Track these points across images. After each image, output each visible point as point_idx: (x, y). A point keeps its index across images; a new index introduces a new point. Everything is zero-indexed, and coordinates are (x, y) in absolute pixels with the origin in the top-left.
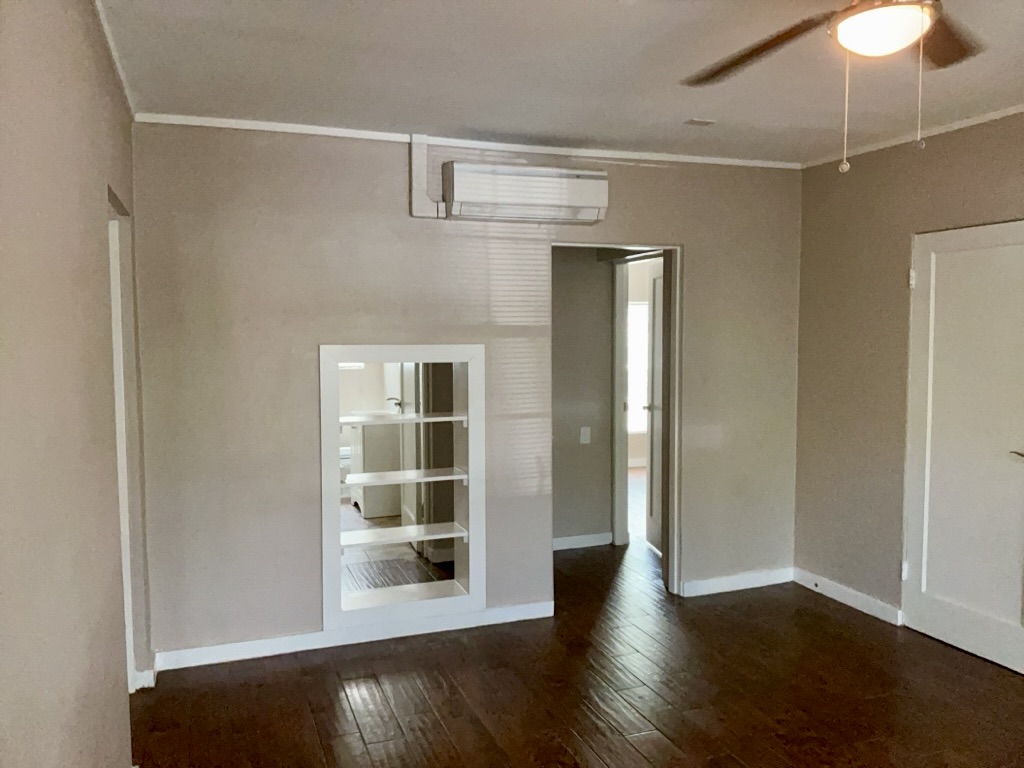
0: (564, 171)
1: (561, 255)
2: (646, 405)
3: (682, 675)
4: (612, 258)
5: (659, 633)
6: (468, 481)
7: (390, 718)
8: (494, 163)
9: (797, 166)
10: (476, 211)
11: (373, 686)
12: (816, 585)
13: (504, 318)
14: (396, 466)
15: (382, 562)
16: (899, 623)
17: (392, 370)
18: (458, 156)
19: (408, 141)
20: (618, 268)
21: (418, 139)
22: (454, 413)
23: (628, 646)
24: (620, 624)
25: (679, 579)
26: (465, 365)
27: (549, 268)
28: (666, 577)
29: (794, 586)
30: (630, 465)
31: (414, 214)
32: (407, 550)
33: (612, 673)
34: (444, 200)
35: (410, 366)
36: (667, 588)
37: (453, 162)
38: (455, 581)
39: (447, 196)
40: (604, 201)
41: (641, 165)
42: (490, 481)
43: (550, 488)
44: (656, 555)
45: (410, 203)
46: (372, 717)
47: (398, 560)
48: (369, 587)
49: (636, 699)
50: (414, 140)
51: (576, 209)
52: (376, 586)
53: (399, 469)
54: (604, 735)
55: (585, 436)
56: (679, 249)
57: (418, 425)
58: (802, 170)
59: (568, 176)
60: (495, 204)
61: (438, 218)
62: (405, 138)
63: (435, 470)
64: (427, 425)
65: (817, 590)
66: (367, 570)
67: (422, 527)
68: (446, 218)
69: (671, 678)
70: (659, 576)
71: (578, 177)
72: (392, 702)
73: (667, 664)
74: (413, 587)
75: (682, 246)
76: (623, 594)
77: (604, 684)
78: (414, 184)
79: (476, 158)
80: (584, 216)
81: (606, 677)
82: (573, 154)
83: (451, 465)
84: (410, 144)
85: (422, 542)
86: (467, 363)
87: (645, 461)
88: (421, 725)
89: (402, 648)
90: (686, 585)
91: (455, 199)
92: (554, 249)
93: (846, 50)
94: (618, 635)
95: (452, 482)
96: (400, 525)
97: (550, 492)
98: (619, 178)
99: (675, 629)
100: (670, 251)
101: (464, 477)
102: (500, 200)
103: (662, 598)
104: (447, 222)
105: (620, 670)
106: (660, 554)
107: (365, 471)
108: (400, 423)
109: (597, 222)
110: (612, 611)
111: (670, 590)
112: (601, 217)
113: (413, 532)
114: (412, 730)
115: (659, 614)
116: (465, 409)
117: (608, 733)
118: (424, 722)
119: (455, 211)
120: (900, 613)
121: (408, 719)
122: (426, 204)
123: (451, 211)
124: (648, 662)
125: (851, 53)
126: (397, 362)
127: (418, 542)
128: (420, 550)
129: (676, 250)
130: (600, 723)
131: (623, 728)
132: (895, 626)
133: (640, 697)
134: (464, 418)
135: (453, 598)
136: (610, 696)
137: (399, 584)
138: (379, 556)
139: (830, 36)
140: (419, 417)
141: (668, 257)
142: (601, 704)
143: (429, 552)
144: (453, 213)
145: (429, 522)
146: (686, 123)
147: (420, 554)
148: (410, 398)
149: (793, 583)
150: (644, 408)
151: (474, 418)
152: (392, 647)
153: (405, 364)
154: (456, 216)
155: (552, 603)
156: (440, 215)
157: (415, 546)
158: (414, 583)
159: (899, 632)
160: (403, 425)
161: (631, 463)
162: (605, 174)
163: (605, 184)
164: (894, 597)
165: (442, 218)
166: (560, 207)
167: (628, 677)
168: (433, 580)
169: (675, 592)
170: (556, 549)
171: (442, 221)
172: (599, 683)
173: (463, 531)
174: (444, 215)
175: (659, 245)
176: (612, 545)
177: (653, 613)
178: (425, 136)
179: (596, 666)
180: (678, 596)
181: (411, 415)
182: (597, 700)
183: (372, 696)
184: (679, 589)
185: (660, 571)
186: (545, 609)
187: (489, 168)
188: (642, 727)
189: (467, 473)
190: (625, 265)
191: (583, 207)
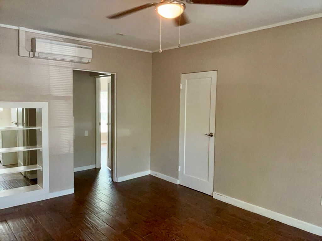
0: (77, 45)
1: (76, 73)
2: (107, 123)
3: (115, 207)
4: (94, 75)
5: (109, 194)
6: (42, 149)
7: (11, 234)
8: (51, 40)
9: (151, 52)
10: (44, 56)
11: (5, 224)
12: (156, 175)
13: (55, 93)
14: (16, 146)
15: (10, 181)
16: (178, 184)
17: (14, 111)
18: (37, 36)
19: (18, 29)
20: (97, 79)
21: (21, 28)
22: (37, 126)
23: (99, 200)
24: (96, 193)
25: (116, 177)
26: (40, 109)
27: (72, 77)
28: (112, 177)
29: (150, 176)
30: (101, 143)
31: (20, 55)
32: (20, 175)
33: (93, 209)
34: (32, 51)
35: (20, 110)
36: (112, 180)
37: (35, 38)
38: (38, 185)
39: (33, 49)
40: (91, 56)
41: (103, 46)
42: (51, 149)
43: (73, 151)
44: (109, 170)
45: (19, 51)
46: (5, 235)
47: (16, 180)
48: (4, 190)
49: (101, 216)
50: (20, 29)
51: (81, 58)
52: (7, 189)
53: (16, 147)
54: (90, 229)
55: (86, 133)
56: (116, 74)
57: (23, 130)
58: (152, 53)
59: (78, 47)
60: (51, 54)
61: (30, 57)
62: (17, 28)
63: (30, 146)
64: (27, 130)
65: (156, 176)
66: (3, 184)
67: (26, 166)
68: (33, 57)
69: (112, 207)
70: (110, 177)
71: (82, 47)
72: (12, 228)
73: (111, 204)
74: (22, 188)
75: (117, 73)
76: (98, 183)
77: (90, 213)
78: (20, 44)
79: (44, 38)
80: (84, 60)
81: (92, 211)
82: (79, 40)
83: (36, 145)
84: (19, 30)
85: (26, 172)
86: (41, 108)
87: (106, 141)
88: (24, 235)
89: (17, 210)
90: (118, 178)
91: (36, 51)
92: (73, 71)
93: (160, 15)
94: (96, 196)
95: (36, 150)
96: (17, 167)
97: (73, 152)
98: (96, 50)
99: (114, 193)
100: (113, 74)
101: (41, 148)
102: (53, 52)
103: (111, 183)
104: (33, 59)
105: (96, 207)
106: (111, 170)
107: (3, 148)
108: (17, 130)
109: (88, 63)
110: (94, 189)
111: (113, 181)
112: (90, 61)
113: (22, 169)
114: (20, 237)
115: (109, 188)
116: (41, 125)
117: (91, 229)
118: (24, 234)
119: (36, 55)
120: (178, 181)
121: (18, 234)
122: (25, 52)
123: (35, 55)
124: (105, 204)
125: (162, 16)
126: (15, 108)
127: (24, 172)
128: (25, 175)
129: (115, 74)
130: (89, 226)
131: (97, 226)
132: (177, 185)
133: (102, 215)
134: (40, 128)
135: (37, 191)
136: (92, 216)
137: (16, 187)
138: (8, 178)
139: (156, 10)
140: (24, 128)
141: (113, 76)
142: (89, 220)
143: (29, 176)
144: (36, 56)
145: (28, 165)
146: (117, 34)
147: (25, 177)
148: (20, 121)
149: (150, 175)
150: (106, 124)
151: (44, 128)
152: (13, 210)
153: (19, 109)
154: (37, 57)
155: (74, 189)
156: (30, 56)
157: (23, 174)
158: (22, 186)
159: (178, 186)
160: (18, 130)
161: (102, 142)
162: (91, 47)
163: (91, 50)
164: (177, 177)
165: (32, 57)
166: (75, 57)
167: (98, 209)
168: (30, 185)
169: (115, 181)
170: (75, 171)
171: (31, 58)
172: (89, 213)
173: (40, 167)
174: (32, 56)
175: (109, 72)
176: (95, 168)
177: (108, 188)
178: (24, 28)
179: (88, 207)
180: (116, 182)
181: (21, 127)
182: (88, 218)
183: (4, 227)
184: (116, 180)
185: (110, 175)
186: (71, 191)
187: (49, 41)
188: (102, 224)
189: (42, 147)
190: (99, 78)
191: (83, 58)
